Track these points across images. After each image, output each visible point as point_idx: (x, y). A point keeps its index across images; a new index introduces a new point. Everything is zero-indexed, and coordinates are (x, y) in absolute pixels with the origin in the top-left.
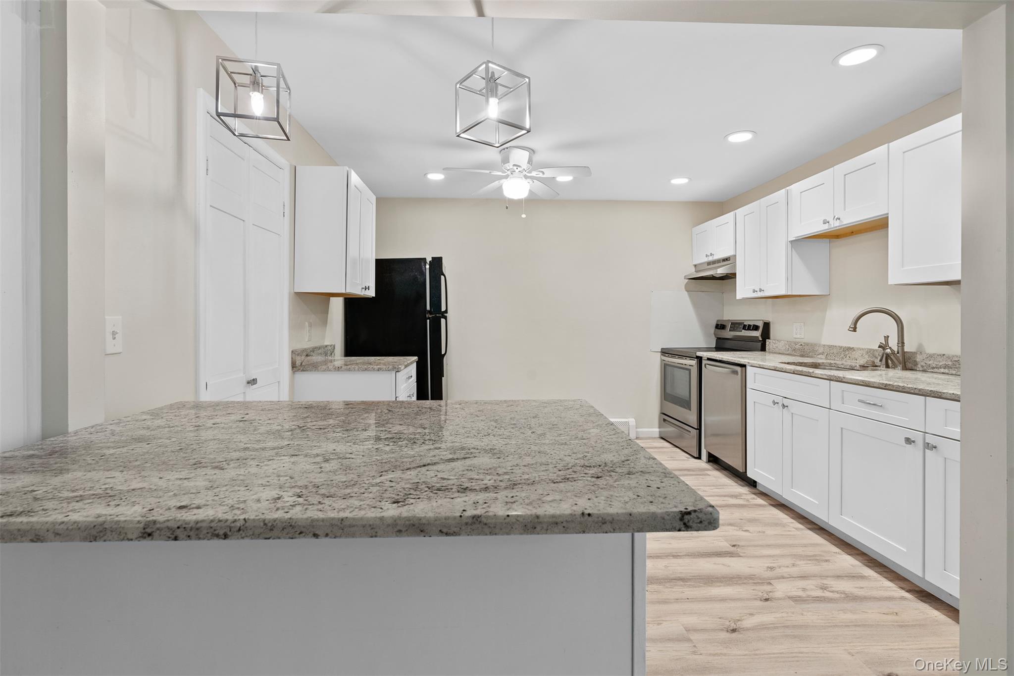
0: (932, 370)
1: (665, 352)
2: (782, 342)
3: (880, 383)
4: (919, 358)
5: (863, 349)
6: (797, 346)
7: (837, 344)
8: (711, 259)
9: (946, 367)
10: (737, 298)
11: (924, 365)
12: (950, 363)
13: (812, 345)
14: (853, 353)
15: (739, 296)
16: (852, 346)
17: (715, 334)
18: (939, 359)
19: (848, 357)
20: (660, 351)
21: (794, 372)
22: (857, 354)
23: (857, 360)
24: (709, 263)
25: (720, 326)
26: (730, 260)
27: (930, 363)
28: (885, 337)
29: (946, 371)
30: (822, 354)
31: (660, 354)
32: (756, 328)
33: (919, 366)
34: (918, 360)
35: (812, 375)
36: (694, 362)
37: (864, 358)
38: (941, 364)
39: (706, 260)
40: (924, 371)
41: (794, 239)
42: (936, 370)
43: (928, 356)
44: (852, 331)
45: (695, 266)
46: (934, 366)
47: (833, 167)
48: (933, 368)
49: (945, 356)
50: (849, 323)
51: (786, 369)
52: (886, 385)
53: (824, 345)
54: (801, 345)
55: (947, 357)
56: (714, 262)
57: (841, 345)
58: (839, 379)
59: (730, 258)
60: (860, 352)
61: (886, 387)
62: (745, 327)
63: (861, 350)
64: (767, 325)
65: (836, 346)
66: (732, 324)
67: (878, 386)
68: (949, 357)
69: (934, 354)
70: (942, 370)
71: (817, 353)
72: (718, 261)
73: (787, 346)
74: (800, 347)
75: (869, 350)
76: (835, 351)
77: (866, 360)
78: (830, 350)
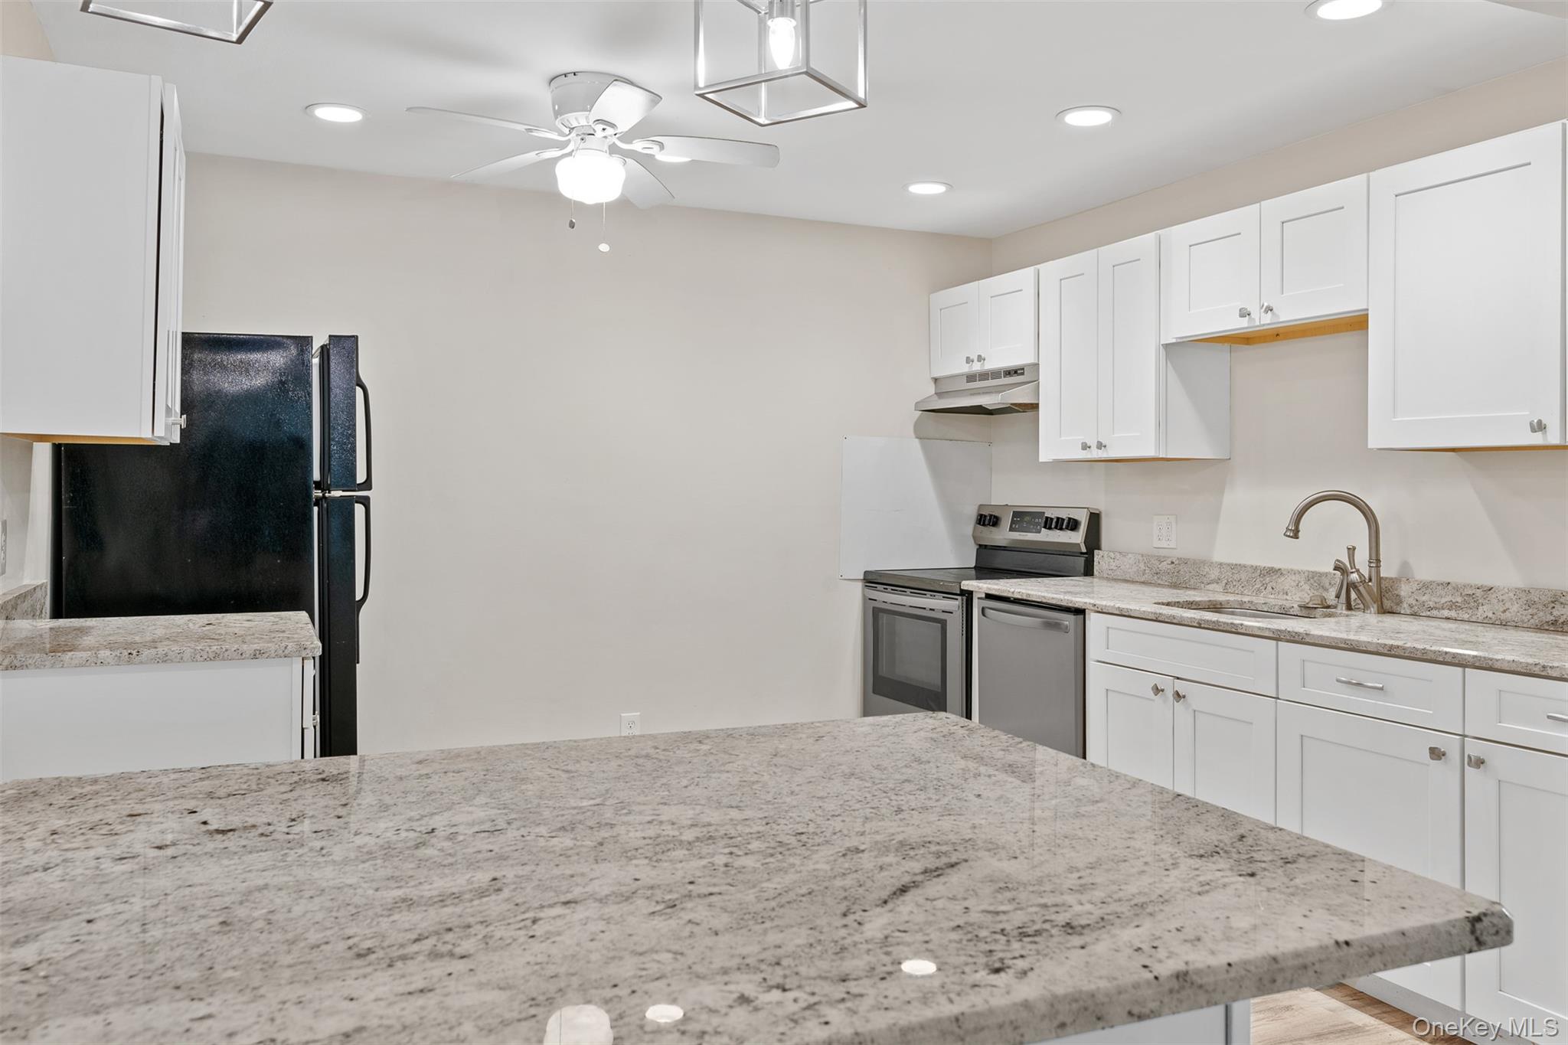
0: (1428, 613)
1: (872, 580)
2: (1130, 555)
3: (1380, 645)
4: (1404, 590)
5: (1298, 573)
6: (1164, 566)
7: (1251, 562)
8: (977, 367)
9: (1452, 606)
10: (1041, 460)
11: (1414, 602)
12: (1459, 599)
13: (1195, 562)
14: (1279, 580)
15: (1045, 455)
16: (1277, 566)
17: (974, 537)
18: (1440, 591)
19: (1269, 588)
20: (862, 577)
21: (1199, 623)
22: (1287, 583)
23: (1291, 595)
24: (971, 378)
25: (987, 519)
26: (1023, 374)
27: (1424, 598)
28: (1349, 549)
29: (1453, 614)
30: (1217, 581)
31: (860, 585)
32: (1073, 525)
33: (1405, 605)
34: (1402, 594)
35: (1240, 631)
36: (955, 604)
37: (1302, 590)
38: (1443, 601)
39: (965, 369)
40: (1414, 615)
41: (1174, 341)
42: (1435, 613)
43: (1421, 585)
44: (1292, 537)
45: (936, 380)
46: (1432, 604)
47: (1259, 202)
48: (1430, 609)
49: (1450, 587)
50: (1286, 520)
51: (1182, 617)
52: (1391, 647)
53: (1221, 564)
54: (1173, 563)
55: (1454, 588)
56: (984, 376)
58: (1297, 638)
59: (1023, 369)
60: (1294, 578)
61: (1391, 652)
62: (1048, 524)
63: (1294, 573)
64: (1095, 519)
65: (1246, 566)
66: (1016, 514)
67: (1375, 650)
68: (1456, 589)
69: (1431, 583)
70: (1446, 613)
71: (1205, 580)
72: (995, 374)
73: (1142, 566)
74: (1169, 567)
75: (1314, 573)
76: (1244, 576)
77: (1306, 595)
78: (1233, 573)
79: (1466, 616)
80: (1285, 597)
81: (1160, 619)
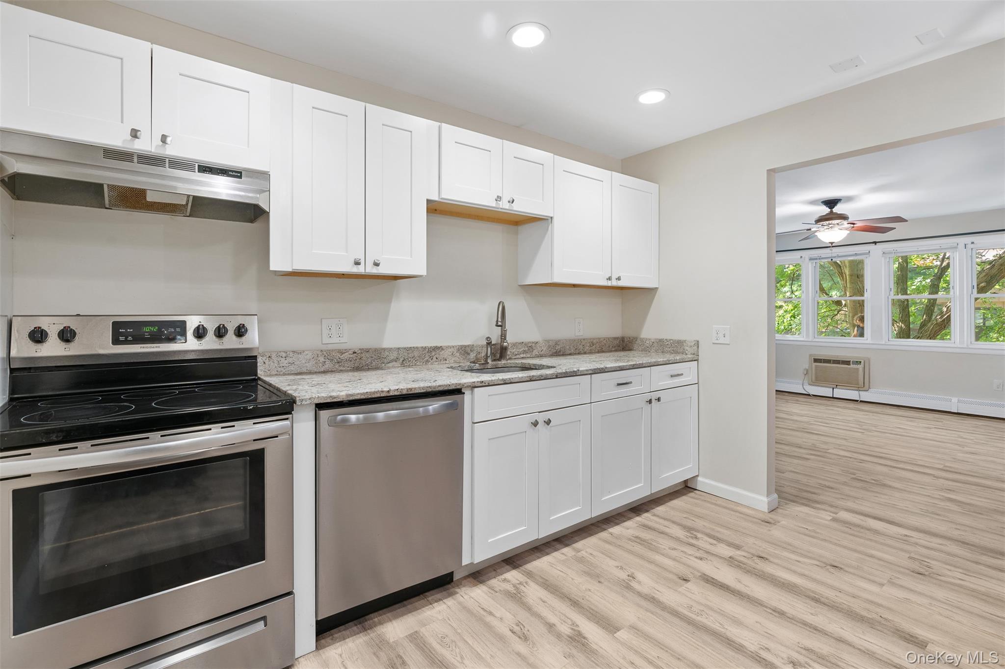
3: (630, 365)
5: (453, 347)
6: (346, 356)
7: (419, 345)
9: (524, 352)
12: (527, 349)
14: (441, 353)
15: (277, 263)
16: (439, 345)
18: (520, 346)
19: (435, 358)
21: (556, 376)
23: (446, 360)
25: (55, 334)
27: (514, 351)
29: (524, 355)
32: (243, 331)
35: (578, 374)
37: (455, 356)
38: (521, 350)
40: (510, 359)
42: (518, 356)
43: (513, 345)
46: (516, 353)
48: (516, 355)
51: (546, 375)
52: (634, 365)
57: (424, 345)
60: (450, 350)
61: (633, 367)
62: (200, 332)
63: (451, 348)
65: (417, 348)
67: (628, 368)
68: (525, 344)
69: (516, 343)
70: (522, 356)
71: (386, 361)
74: (351, 356)
75: (462, 346)
76: (416, 354)
77: (458, 359)
78: (408, 354)
79: (529, 356)
80: (445, 362)
81: (533, 379)
